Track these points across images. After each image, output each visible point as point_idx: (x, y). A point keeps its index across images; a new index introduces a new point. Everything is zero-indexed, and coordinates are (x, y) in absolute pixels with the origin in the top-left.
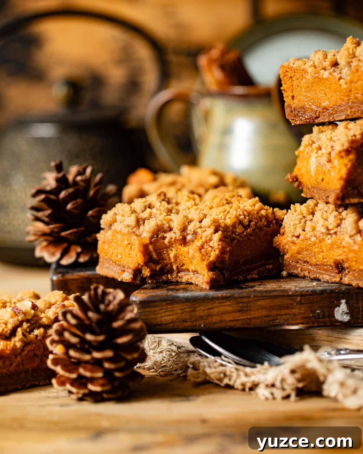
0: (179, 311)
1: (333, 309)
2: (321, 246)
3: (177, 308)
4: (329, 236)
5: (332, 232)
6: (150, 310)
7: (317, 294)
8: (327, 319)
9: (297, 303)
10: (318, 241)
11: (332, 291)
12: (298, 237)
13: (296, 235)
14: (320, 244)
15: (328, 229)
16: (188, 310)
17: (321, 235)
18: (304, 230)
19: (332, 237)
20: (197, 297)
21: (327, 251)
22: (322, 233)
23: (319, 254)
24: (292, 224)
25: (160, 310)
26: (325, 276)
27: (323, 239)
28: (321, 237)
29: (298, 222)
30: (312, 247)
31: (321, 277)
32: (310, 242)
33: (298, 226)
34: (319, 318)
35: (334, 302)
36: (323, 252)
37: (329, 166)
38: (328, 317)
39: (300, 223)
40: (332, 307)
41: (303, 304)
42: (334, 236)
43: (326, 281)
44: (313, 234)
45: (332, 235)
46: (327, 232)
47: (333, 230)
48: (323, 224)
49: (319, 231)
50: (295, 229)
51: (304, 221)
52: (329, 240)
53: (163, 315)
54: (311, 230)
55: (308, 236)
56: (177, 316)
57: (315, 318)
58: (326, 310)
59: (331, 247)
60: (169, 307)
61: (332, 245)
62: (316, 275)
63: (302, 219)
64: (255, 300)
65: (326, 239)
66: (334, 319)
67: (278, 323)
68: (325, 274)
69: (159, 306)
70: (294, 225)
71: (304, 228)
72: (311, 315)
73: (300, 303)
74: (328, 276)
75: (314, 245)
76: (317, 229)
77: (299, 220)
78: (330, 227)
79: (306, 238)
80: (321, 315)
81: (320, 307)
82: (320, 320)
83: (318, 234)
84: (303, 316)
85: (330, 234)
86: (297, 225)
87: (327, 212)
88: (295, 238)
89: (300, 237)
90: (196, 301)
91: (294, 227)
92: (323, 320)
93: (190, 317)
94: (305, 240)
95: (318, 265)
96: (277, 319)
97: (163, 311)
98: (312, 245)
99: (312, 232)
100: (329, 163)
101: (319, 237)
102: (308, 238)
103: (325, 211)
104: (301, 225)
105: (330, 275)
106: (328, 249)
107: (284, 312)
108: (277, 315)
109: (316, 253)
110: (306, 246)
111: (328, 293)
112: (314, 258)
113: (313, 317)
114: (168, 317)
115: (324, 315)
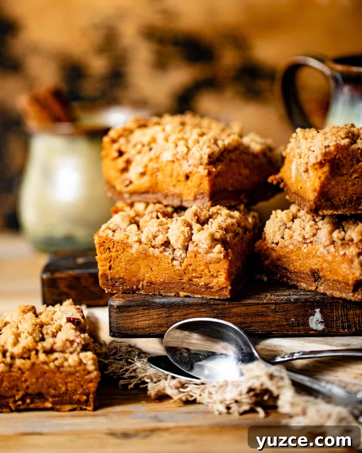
0: (155, 317)
1: (307, 317)
2: (298, 254)
3: (154, 313)
4: (305, 245)
5: (308, 241)
6: (127, 314)
7: (291, 302)
8: (301, 327)
9: (272, 311)
10: (295, 249)
11: (306, 300)
12: (277, 244)
13: (275, 242)
14: (297, 253)
15: (304, 238)
16: (164, 315)
17: (298, 244)
18: (283, 238)
19: (308, 246)
20: (173, 303)
21: (304, 259)
22: (299, 242)
23: (296, 262)
24: (271, 231)
25: (137, 315)
26: (302, 284)
27: (300, 248)
28: (298, 246)
29: (277, 230)
30: (290, 254)
31: (299, 284)
32: (288, 250)
33: (278, 233)
34: (294, 326)
35: (308, 311)
36: (300, 260)
37: (305, 176)
38: (303, 325)
39: (279, 230)
40: (306, 316)
41: (278, 312)
42: (310, 245)
43: (303, 288)
44: (290, 242)
45: (308, 244)
46: (303, 241)
47: (309, 239)
48: (300, 233)
49: (295, 240)
50: (274, 236)
51: (283, 229)
52: (305, 249)
53: (140, 320)
54: (289, 238)
55: (286, 243)
56: (154, 321)
57: (290, 326)
58: (301, 319)
59: (307, 256)
60: (146, 312)
61: (308, 254)
62: (294, 282)
63: (281, 226)
64: (230, 307)
65: (303, 248)
66: (308, 327)
67: (252, 330)
68: (302, 282)
69: (136, 310)
70: (273, 232)
71: (283, 236)
72: (286, 323)
73: (275, 311)
74: (304, 284)
75: (292, 252)
76: (294, 238)
77: (279, 227)
78: (307, 236)
79: (285, 246)
80: (295, 324)
81: (294, 316)
82: (294, 328)
83: (295, 243)
84: (277, 324)
85: (307, 243)
86: (276, 233)
87: (304, 221)
88: (274, 245)
89: (279, 244)
90: (172, 307)
91: (273, 234)
92: (297, 328)
93: (166, 322)
94: (283, 248)
95: (296, 272)
96: (251, 326)
97: (140, 315)
98: (290, 253)
99: (289, 239)
100: (306, 173)
101: (296, 245)
102: (287, 246)
103: (303, 220)
104: (281, 232)
105: (306, 284)
106: (305, 258)
107: (259, 319)
108: (252, 322)
109: (294, 261)
110: (284, 253)
111: (303, 302)
112: (292, 265)
113: (287, 325)
114: (145, 322)
115: (298, 323)
